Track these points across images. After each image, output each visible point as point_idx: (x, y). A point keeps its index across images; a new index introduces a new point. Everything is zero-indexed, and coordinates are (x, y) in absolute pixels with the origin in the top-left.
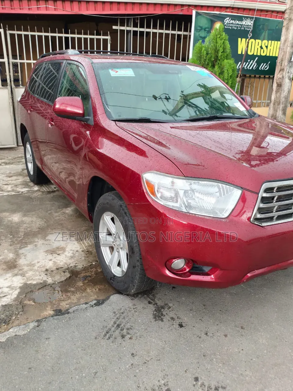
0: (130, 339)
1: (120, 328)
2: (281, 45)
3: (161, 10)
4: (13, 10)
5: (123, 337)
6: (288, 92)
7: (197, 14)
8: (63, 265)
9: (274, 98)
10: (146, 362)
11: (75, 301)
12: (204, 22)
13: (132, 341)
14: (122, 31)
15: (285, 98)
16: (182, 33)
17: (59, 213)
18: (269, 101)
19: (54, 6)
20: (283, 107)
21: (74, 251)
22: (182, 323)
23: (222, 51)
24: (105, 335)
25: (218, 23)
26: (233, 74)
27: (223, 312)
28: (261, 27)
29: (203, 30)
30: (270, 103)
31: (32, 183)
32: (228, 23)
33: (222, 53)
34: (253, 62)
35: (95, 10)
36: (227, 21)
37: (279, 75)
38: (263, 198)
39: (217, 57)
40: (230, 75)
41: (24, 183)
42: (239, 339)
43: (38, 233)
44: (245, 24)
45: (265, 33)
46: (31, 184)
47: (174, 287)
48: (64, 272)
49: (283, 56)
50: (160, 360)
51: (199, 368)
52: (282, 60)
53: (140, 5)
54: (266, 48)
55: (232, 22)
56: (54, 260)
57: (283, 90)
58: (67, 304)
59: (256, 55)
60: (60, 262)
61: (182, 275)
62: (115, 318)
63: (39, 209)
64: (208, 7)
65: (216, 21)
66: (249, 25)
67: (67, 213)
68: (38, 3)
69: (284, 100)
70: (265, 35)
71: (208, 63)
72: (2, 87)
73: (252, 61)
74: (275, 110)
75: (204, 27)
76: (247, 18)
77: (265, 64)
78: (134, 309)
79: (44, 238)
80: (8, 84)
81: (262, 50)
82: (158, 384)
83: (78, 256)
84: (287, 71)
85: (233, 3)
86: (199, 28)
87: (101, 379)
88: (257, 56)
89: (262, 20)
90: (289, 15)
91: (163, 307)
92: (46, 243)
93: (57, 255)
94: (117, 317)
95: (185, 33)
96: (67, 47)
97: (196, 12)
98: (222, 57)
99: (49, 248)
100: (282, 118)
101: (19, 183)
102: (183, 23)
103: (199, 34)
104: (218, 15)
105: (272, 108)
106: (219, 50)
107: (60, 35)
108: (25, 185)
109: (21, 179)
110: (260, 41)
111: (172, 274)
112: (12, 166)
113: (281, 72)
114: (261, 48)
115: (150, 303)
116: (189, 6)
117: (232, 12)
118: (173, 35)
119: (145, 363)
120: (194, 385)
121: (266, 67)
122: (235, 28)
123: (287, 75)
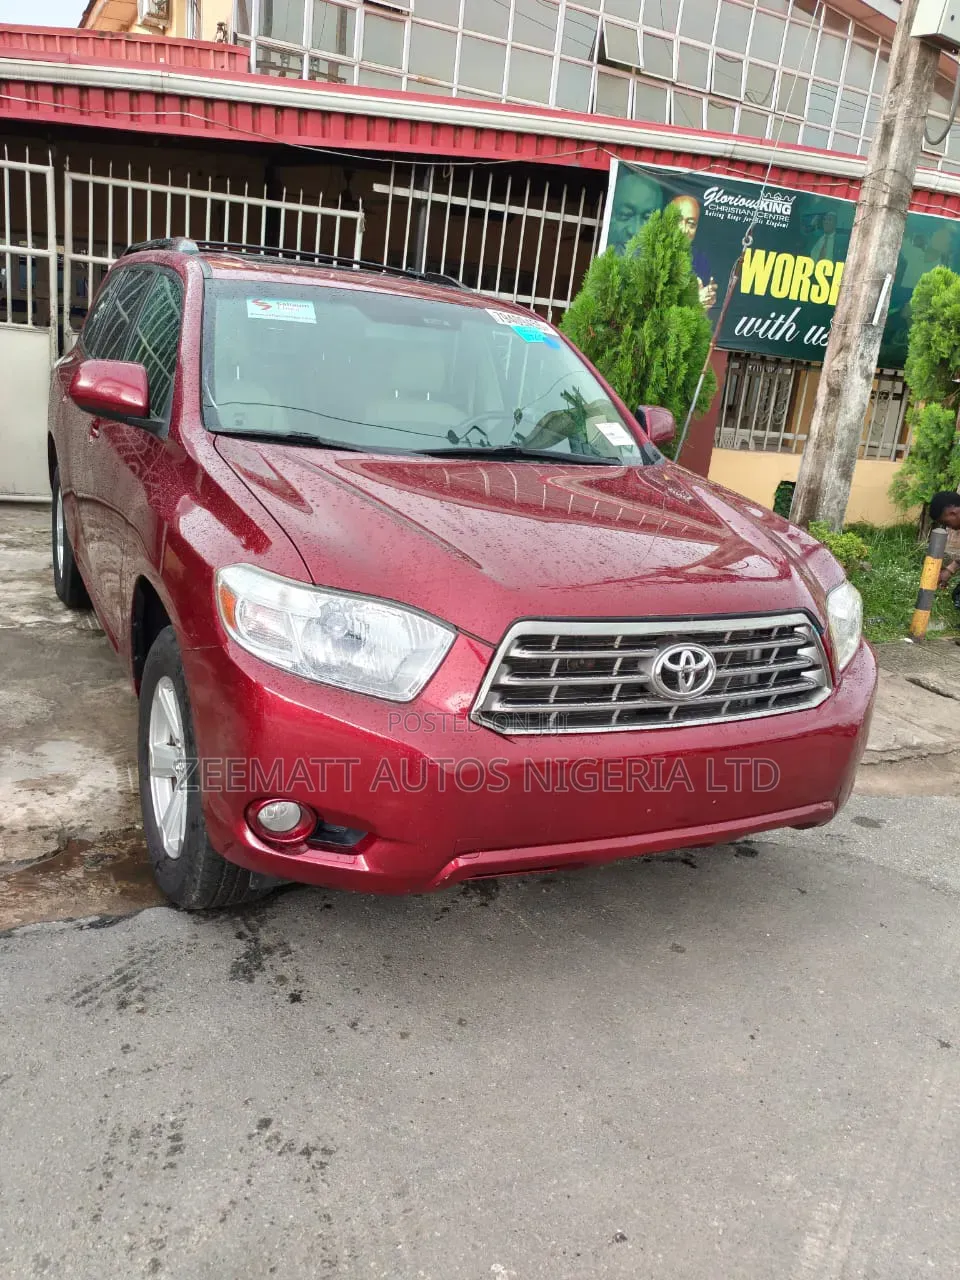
0: (139, 1012)
1: (127, 985)
2: (847, 277)
3: (517, 152)
4: (84, 117)
5: (123, 1004)
6: (859, 415)
7: (624, 169)
8: (50, 821)
9: (820, 429)
10: (153, 1068)
11: (44, 911)
12: (641, 194)
13: (143, 1018)
14: (400, 202)
15: (851, 431)
16: (578, 219)
17: (102, 690)
18: (805, 437)
19: (206, 117)
20: (841, 456)
21: (96, 788)
22: (301, 992)
23: (666, 279)
24: (78, 995)
25: (683, 200)
26: (693, 348)
27: (430, 977)
28: (814, 221)
29: (638, 217)
30: (807, 440)
31: (61, 603)
32: (714, 202)
33: (665, 285)
34: (785, 320)
35: (323, 136)
36: (712, 195)
37: (834, 363)
38: (507, 660)
39: (654, 294)
40: (684, 349)
41: (39, 600)
42: (436, 1046)
43: (22, 734)
44: (766, 210)
45: (826, 238)
46: (59, 606)
47: (328, 906)
48: (46, 838)
49: (850, 308)
50: (191, 1069)
51: (286, 1099)
52: (847, 320)
53: (455, 133)
54: (826, 282)
55: (726, 201)
56: (33, 806)
57: (845, 407)
58: (16, 917)
59: (796, 299)
60: (47, 813)
61: (288, 848)
62: (126, 961)
63: (52, 673)
64: (659, 152)
65: (679, 195)
66: (779, 212)
67: (124, 693)
68: (161, 104)
69: (845, 434)
70: (824, 247)
71: (625, 309)
72: (34, 327)
73: (783, 316)
74: (820, 463)
75: (641, 209)
76: (774, 191)
77: (822, 329)
78: (189, 945)
79: (30, 750)
80: (52, 322)
81: (815, 288)
82: (156, 1119)
83: (102, 803)
84: (859, 353)
85: (730, 148)
86: (627, 211)
87: (14, 1093)
88: (798, 303)
89: (817, 200)
90: (871, 194)
91: (269, 950)
92: (30, 760)
93: (45, 795)
94: (131, 959)
95: (588, 221)
96: (178, 231)
97: (621, 165)
98: (665, 297)
99: (32, 775)
100: (839, 488)
101: (25, 601)
102: (584, 192)
103: (625, 228)
104: (686, 177)
105: (810, 459)
106: (658, 277)
107: (219, 196)
108: (41, 606)
109: (34, 590)
110: (809, 261)
111: (260, 842)
112: (26, 552)
113: (841, 355)
114: (813, 280)
115: (240, 936)
116: (601, 144)
117: (729, 173)
118: (552, 225)
119: (149, 1070)
120: (250, 1137)
121: (825, 336)
122: (737, 219)
123: (858, 363)
